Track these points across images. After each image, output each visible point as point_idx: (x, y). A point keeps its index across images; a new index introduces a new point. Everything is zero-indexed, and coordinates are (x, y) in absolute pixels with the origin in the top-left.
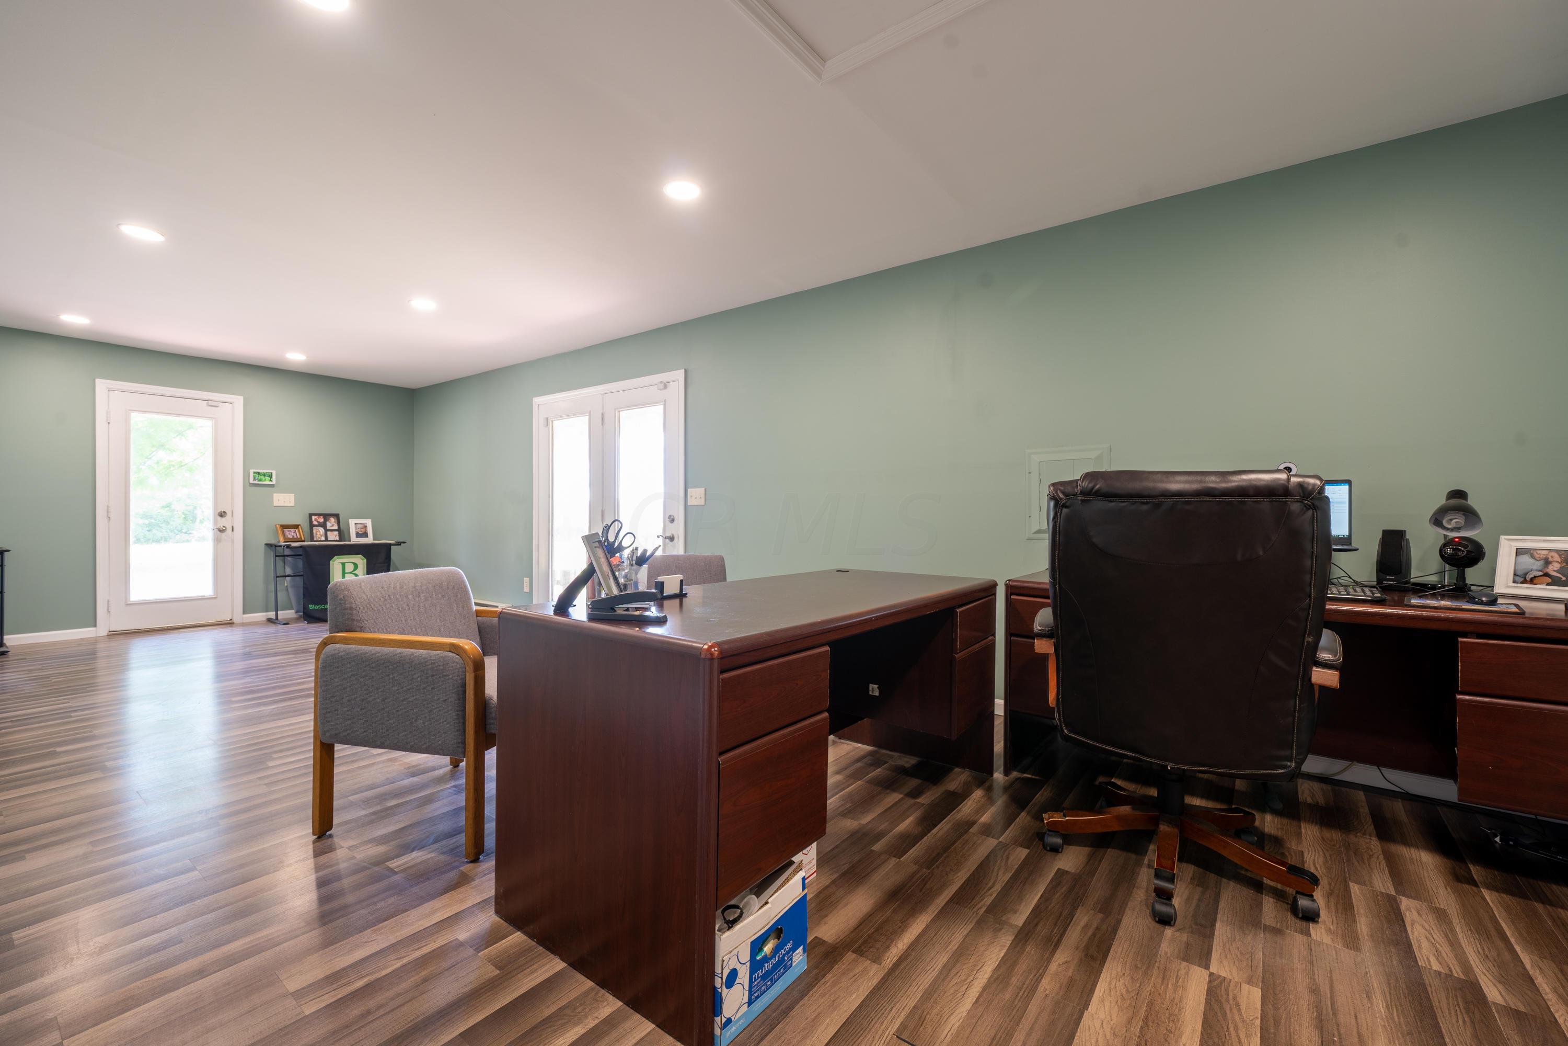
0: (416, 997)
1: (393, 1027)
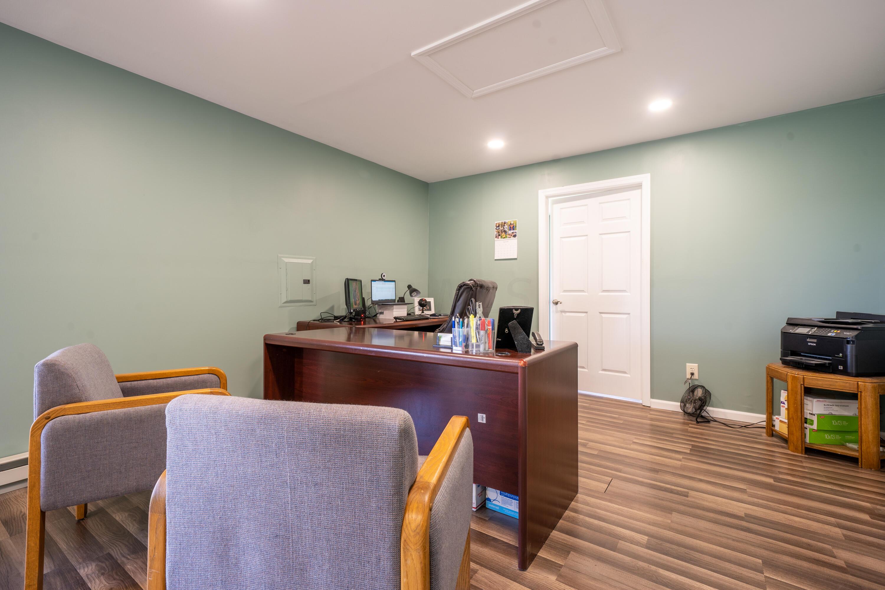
0: (607, 577)
1: (629, 577)
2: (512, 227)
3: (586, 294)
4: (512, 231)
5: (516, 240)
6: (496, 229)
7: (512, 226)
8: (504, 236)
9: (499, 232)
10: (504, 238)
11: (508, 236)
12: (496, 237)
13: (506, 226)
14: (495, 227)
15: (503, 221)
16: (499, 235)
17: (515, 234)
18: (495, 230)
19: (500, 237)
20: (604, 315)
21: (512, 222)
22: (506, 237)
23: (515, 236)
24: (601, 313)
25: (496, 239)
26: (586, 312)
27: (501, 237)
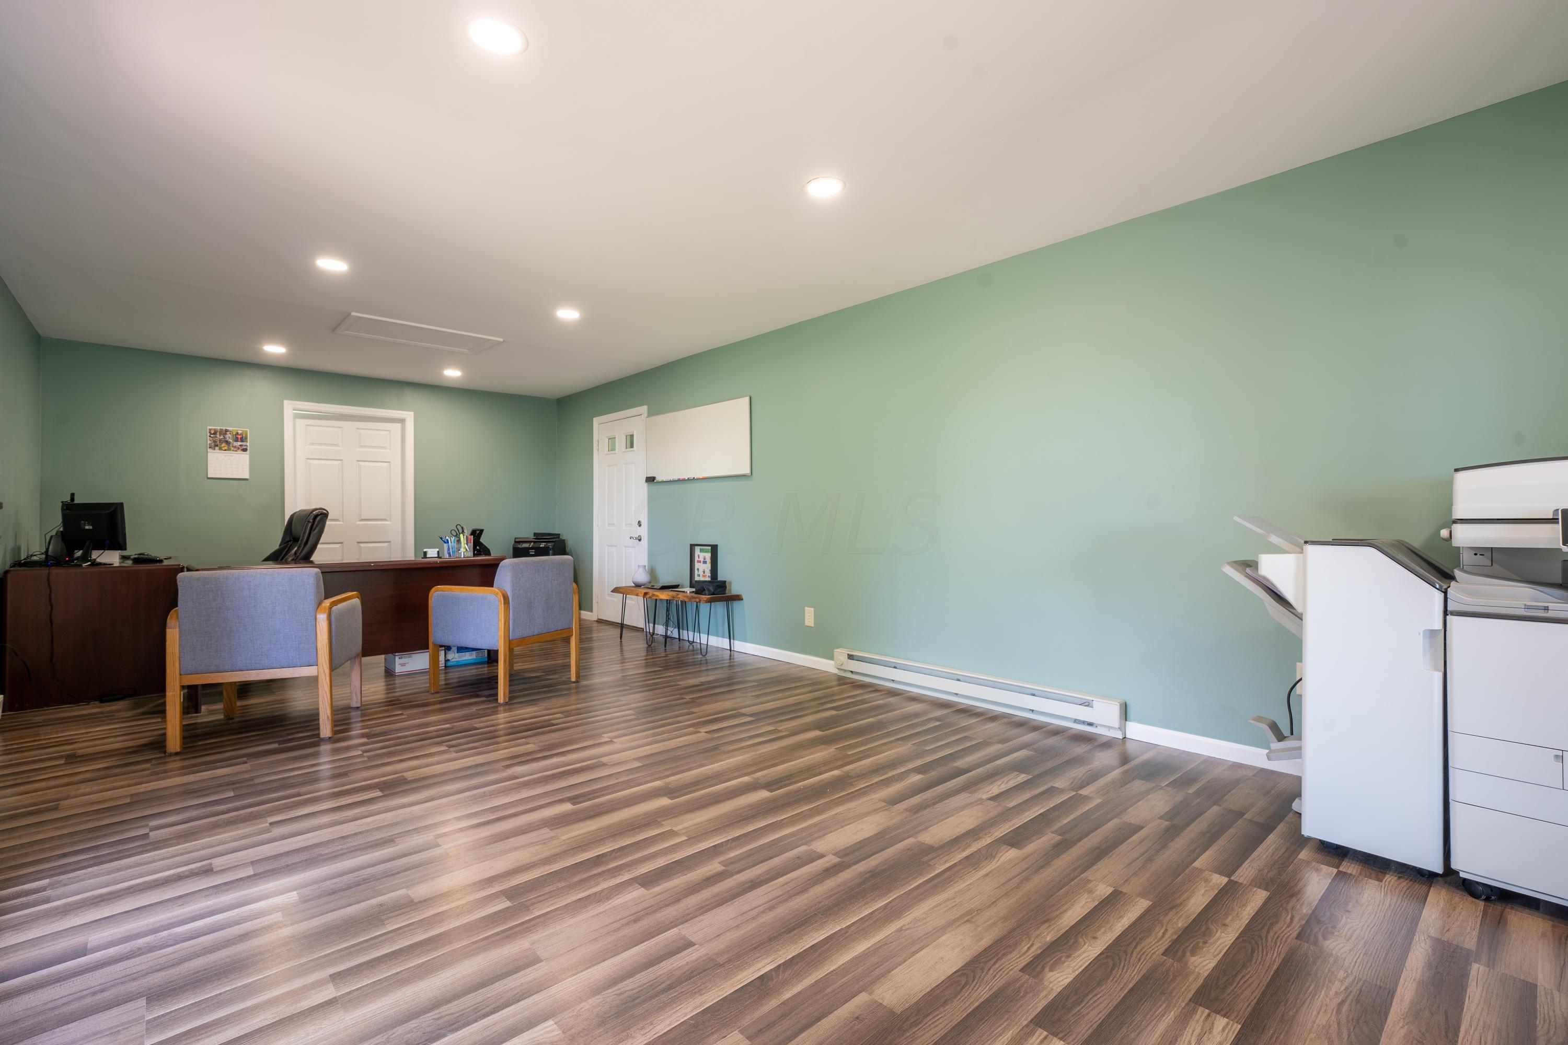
2: (243, 439)
3: (341, 523)
4: (239, 443)
5: (248, 456)
6: (210, 436)
7: (239, 437)
8: (226, 448)
9: (215, 442)
10: (225, 450)
11: (232, 449)
12: (210, 447)
13: (228, 436)
14: (208, 434)
15: (224, 428)
16: (215, 445)
17: (245, 447)
18: (208, 438)
19: (217, 448)
20: (362, 545)
21: (240, 432)
22: (229, 449)
23: (245, 450)
24: (358, 543)
25: (209, 450)
26: (341, 543)
27: (220, 449)
